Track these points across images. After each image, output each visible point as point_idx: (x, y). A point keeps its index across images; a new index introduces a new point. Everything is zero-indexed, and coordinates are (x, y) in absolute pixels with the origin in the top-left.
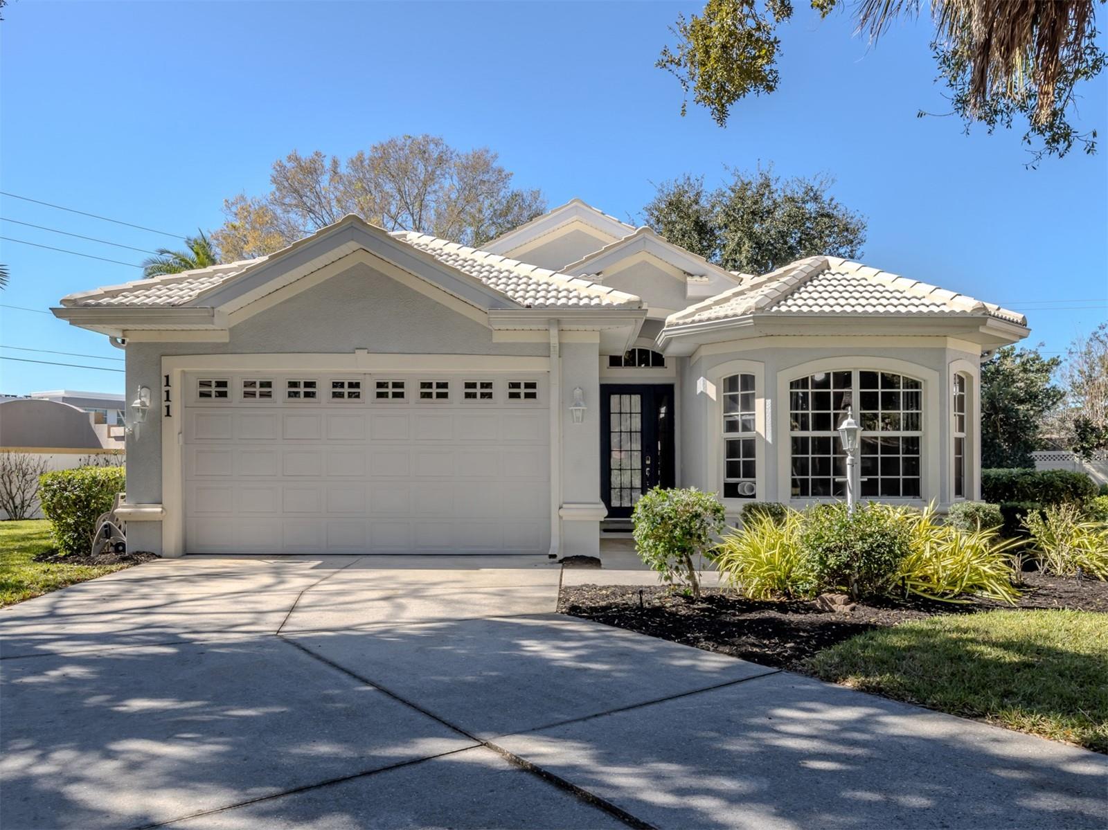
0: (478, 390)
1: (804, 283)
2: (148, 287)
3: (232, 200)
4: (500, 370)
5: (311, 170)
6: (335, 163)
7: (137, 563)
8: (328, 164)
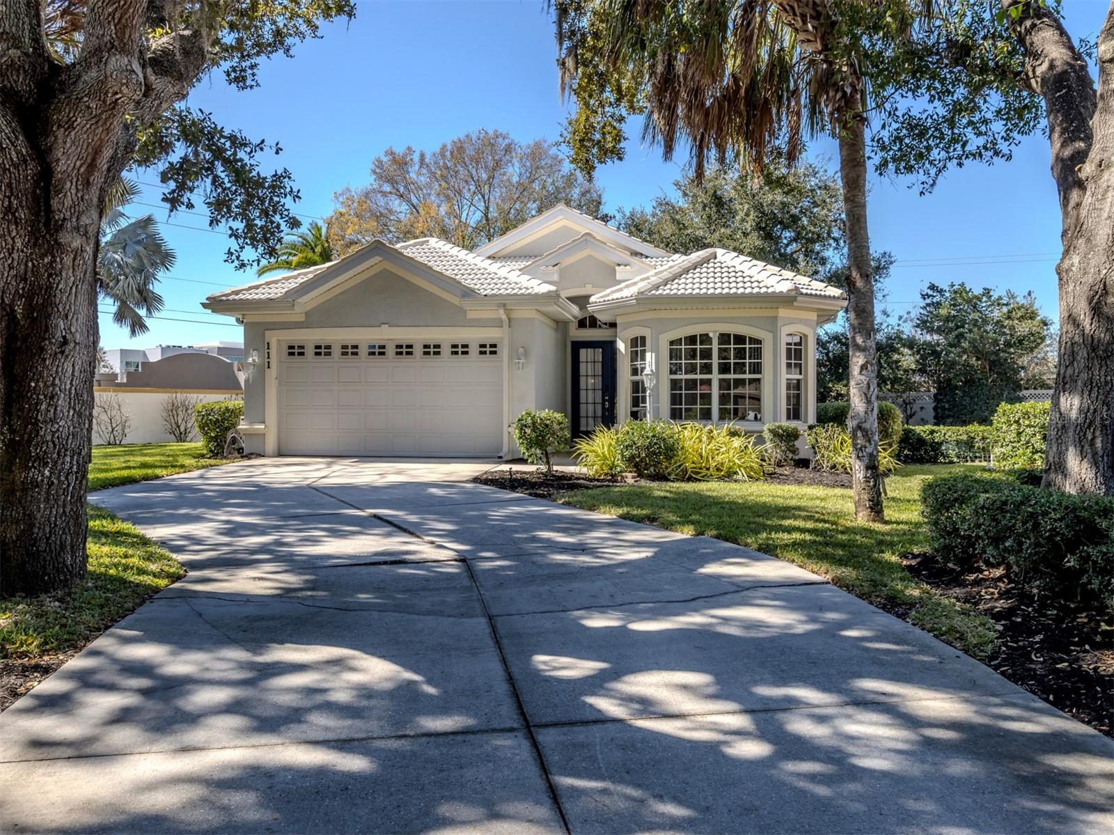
0: (460, 350)
1: (687, 271)
2: (257, 287)
3: (339, 192)
4: (473, 336)
5: (401, 163)
6: (422, 156)
7: (250, 459)
8: (416, 157)
